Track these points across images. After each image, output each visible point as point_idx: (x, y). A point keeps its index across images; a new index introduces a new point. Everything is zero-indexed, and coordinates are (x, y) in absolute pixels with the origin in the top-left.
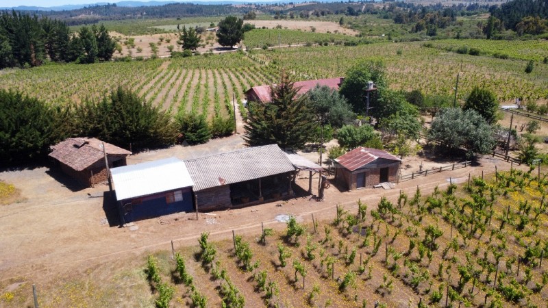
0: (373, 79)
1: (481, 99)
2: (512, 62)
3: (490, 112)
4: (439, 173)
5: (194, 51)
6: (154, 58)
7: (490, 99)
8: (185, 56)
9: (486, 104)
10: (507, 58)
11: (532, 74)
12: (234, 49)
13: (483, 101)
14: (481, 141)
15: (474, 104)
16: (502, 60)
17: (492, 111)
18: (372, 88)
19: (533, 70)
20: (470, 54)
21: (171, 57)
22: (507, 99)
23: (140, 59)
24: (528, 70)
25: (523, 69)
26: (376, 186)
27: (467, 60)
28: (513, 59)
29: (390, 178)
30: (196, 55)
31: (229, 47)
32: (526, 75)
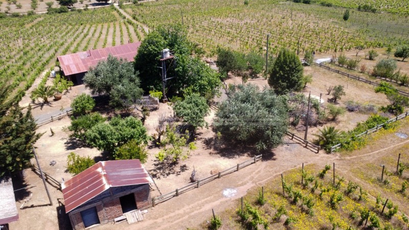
0: (171, 45)
1: (286, 65)
2: (335, 10)
3: (295, 78)
4: (217, 180)
5: (71, 7)
6: (30, 14)
7: (295, 64)
8: (61, 11)
9: (292, 69)
10: (331, 6)
11: (348, 23)
12: (108, 4)
13: (288, 67)
14: (272, 131)
15: (280, 70)
16: (327, 8)
17: (297, 77)
18: (168, 56)
19: (349, 18)
20: (303, 3)
21: (47, 13)
22: (323, 51)
23: (16, 15)
24: (345, 18)
25: (342, 16)
26: (116, 219)
27: (300, 8)
28: (336, 7)
29: (139, 204)
30: (72, 11)
31: (104, 2)
32: (343, 22)
